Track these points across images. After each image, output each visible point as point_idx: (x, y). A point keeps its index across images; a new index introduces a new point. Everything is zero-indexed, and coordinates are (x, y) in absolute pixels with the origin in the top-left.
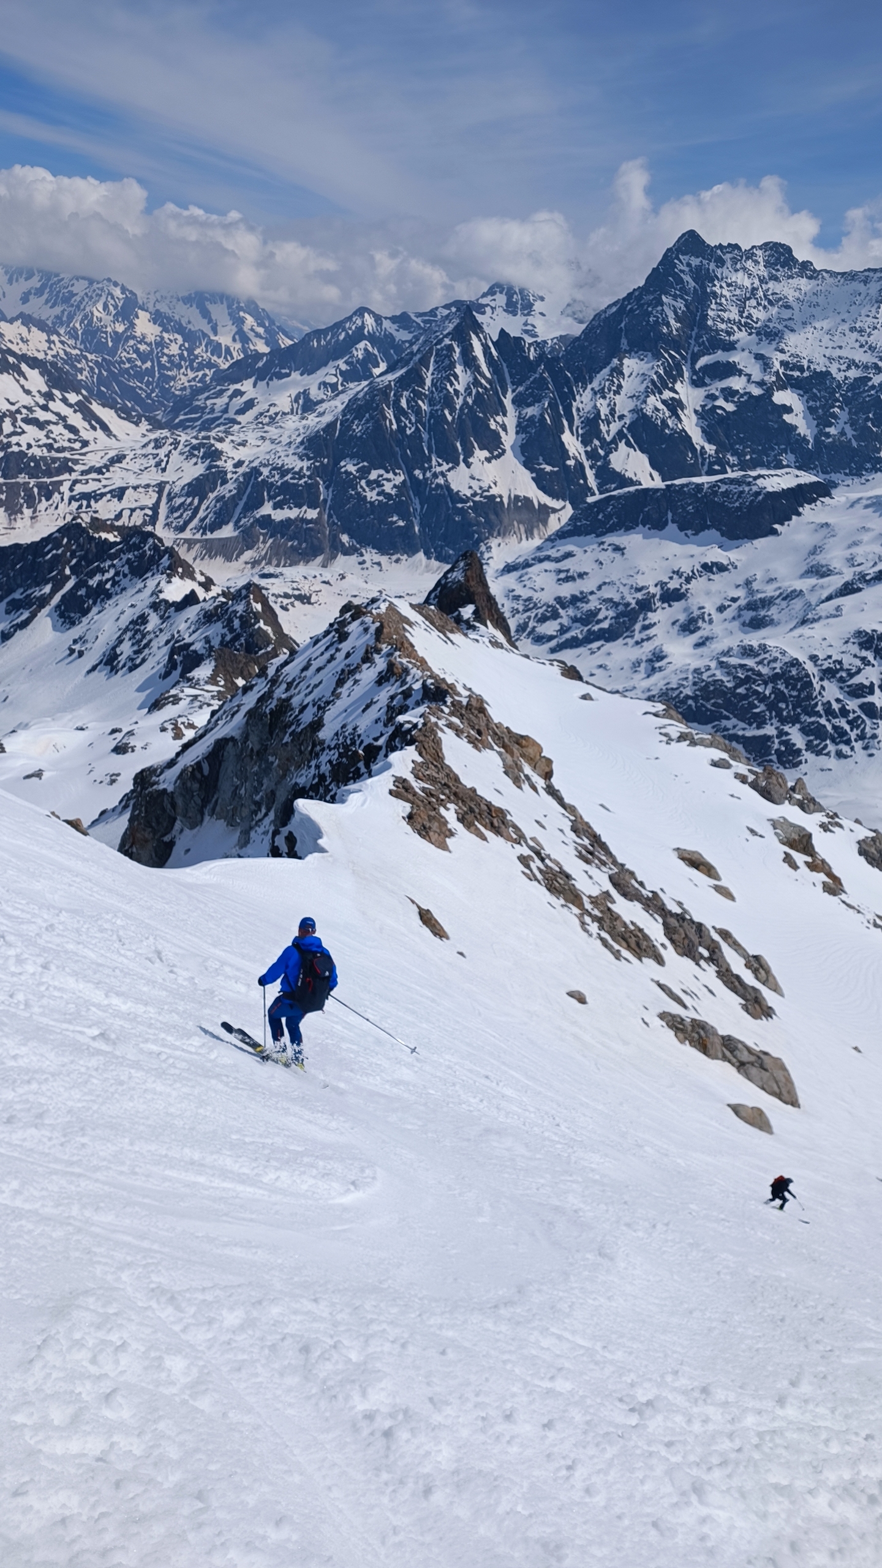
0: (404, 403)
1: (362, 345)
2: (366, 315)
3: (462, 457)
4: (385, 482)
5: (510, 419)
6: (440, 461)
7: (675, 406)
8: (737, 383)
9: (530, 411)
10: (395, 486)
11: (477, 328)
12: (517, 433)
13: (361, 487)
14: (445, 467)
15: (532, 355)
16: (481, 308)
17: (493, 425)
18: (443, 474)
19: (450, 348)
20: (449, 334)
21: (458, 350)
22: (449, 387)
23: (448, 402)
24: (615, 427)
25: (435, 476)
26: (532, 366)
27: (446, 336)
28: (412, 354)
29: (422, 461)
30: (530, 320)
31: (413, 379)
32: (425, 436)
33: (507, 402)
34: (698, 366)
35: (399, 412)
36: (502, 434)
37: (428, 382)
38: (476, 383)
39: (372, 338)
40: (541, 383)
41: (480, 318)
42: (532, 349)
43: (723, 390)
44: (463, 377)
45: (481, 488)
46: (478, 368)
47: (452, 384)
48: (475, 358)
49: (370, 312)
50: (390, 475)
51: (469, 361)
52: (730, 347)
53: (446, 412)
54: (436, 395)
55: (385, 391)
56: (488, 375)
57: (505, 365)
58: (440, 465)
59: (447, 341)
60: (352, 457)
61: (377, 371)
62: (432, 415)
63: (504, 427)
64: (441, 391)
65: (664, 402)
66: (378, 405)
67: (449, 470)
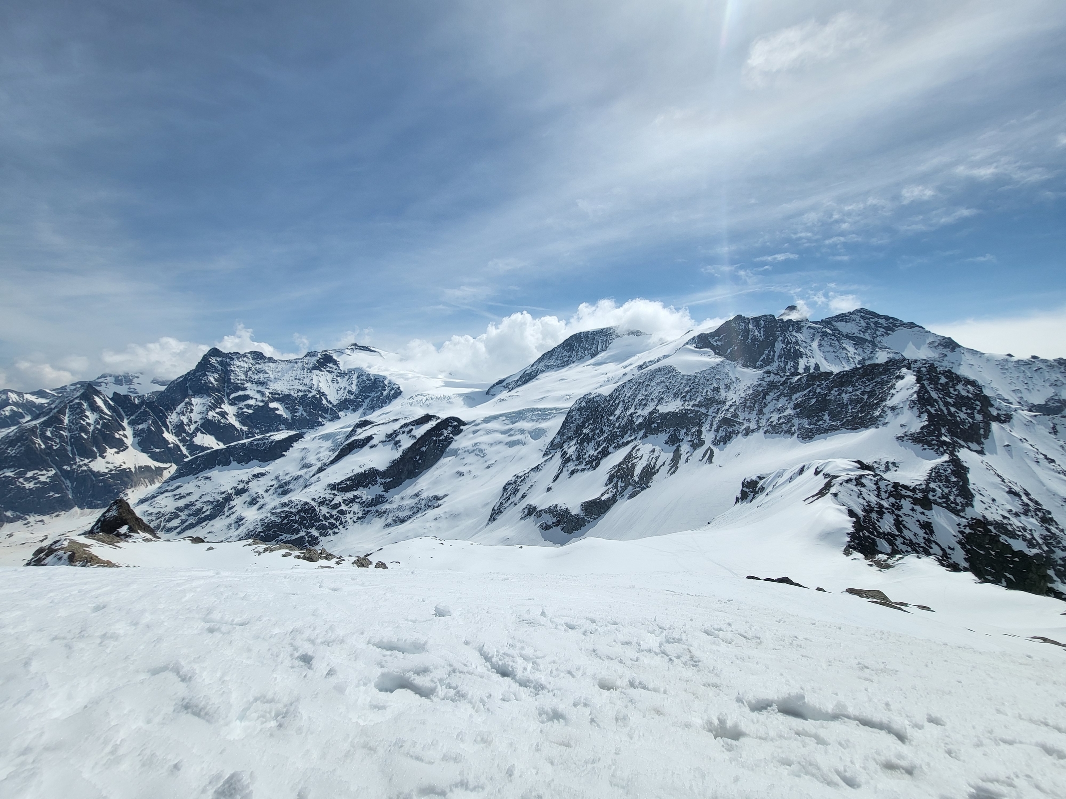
0: (48, 434)
1: (8, 408)
2: (9, 393)
3: (98, 454)
4: (39, 477)
5: (129, 432)
6: (83, 459)
7: (223, 414)
8: (251, 402)
9: (141, 427)
10: (48, 477)
11: (98, 393)
12: (134, 437)
13: (20, 482)
14: (86, 461)
15: (137, 401)
16: (99, 384)
17: (117, 436)
18: (85, 465)
19: (80, 404)
20: (78, 397)
21: (85, 404)
22: (82, 422)
23: (83, 429)
24: (193, 427)
25: (80, 466)
26: (138, 407)
27: (76, 398)
28: (51, 409)
29: (69, 461)
30: (132, 386)
31: (54, 421)
32: (69, 448)
33: (125, 423)
34: (231, 398)
35: (45, 439)
36: (124, 439)
37: (66, 421)
38: (101, 418)
39: (16, 404)
40: (145, 413)
41: (98, 388)
42: (136, 399)
43: (245, 405)
44: (91, 417)
45: (115, 467)
46: (102, 411)
47: (84, 420)
48: (99, 407)
49: (12, 391)
50: (44, 472)
51: (94, 408)
52: (245, 389)
53: (83, 434)
54: (73, 426)
55: (33, 430)
56: (109, 413)
57: (120, 408)
58: (82, 461)
59: (77, 401)
60: (9, 467)
61: (24, 420)
62: (71, 437)
63: (125, 436)
64: (77, 425)
65: (217, 413)
66: (27, 438)
67: (90, 462)
